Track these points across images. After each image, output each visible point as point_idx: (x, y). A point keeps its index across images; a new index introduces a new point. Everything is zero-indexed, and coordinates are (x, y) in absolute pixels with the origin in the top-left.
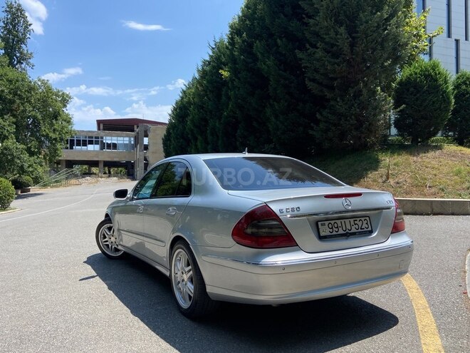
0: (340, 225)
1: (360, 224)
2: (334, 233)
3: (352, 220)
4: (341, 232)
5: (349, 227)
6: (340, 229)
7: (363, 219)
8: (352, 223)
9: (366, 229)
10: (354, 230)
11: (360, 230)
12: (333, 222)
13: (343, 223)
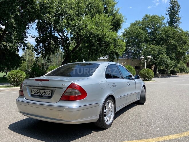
0: (39, 91)
1: (47, 92)
2: (36, 94)
3: (44, 91)
4: (38, 94)
5: (42, 93)
6: (38, 93)
7: (49, 91)
8: (44, 92)
9: (48, 96)
10: (43, 95)
11: (45, 95)
12: (37, 90)
13: (40, 91)
